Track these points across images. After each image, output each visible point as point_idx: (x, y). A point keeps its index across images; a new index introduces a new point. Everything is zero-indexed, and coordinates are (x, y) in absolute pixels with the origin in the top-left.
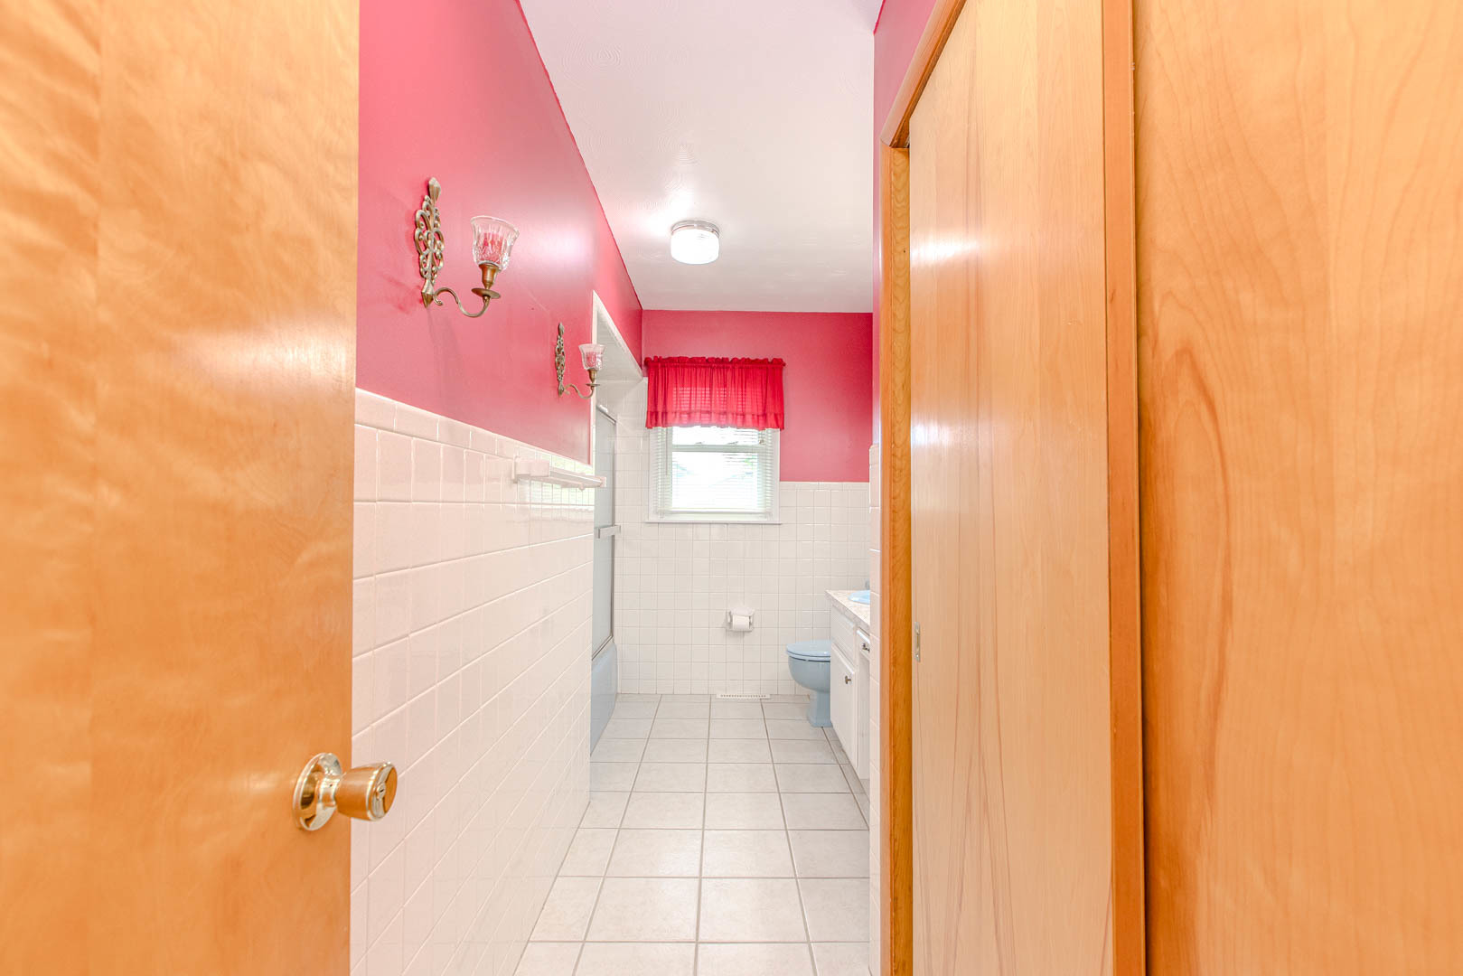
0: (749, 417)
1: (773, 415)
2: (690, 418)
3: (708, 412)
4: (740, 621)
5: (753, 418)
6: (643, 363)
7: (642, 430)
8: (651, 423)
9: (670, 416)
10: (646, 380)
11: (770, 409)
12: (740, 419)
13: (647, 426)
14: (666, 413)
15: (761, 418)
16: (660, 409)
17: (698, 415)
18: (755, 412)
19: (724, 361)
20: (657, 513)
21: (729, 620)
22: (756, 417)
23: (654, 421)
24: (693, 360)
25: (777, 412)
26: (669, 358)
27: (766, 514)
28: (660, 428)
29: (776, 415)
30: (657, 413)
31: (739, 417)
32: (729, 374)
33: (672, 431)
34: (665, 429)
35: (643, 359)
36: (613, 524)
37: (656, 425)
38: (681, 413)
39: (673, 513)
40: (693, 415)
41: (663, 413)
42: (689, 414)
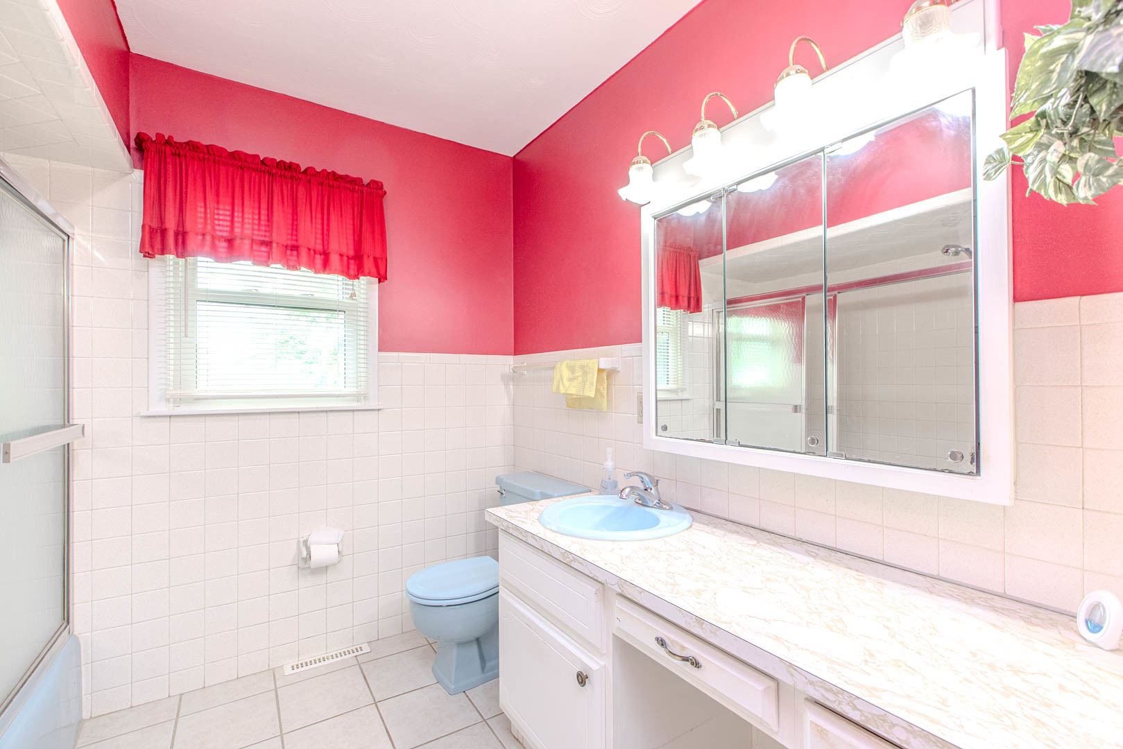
0: (334, 259)
1: (371, 259)
2: (230, 247)
3: (263, 243)
4: (322, 552)
5: (342, 260)
6: (133, 144)
7: (133, 257)
8: (152, 246)
9: (192, 241)
10: (139, 174)
11: (367, 248)
12: (319, 259)
13: (142, 249)
14: (184, 234)
15: (352, 262)
16: (171, 224)
17: (247, 242)
18: (344, 251)
19: (292, 167)
20: (168, 400)
21: (305, 554)
22: (345, 258)
23: (158, 245)
24: (237, 156)
25: (378, 255)
26: (189, 143)
27: (358, 397)
28: (171, 257)
29: (375, 259)
30: (163, 232)
31: (318, 256)
32: (302, 192)
33: (195, 264)
34: (182, 261)
35: (133, 137)
36: (66, 422)
37: (163, 251)
38: (213, 237)
39: (198, 399)
40: (238, 242)
41: (177, 234)
42: (230, 241)
